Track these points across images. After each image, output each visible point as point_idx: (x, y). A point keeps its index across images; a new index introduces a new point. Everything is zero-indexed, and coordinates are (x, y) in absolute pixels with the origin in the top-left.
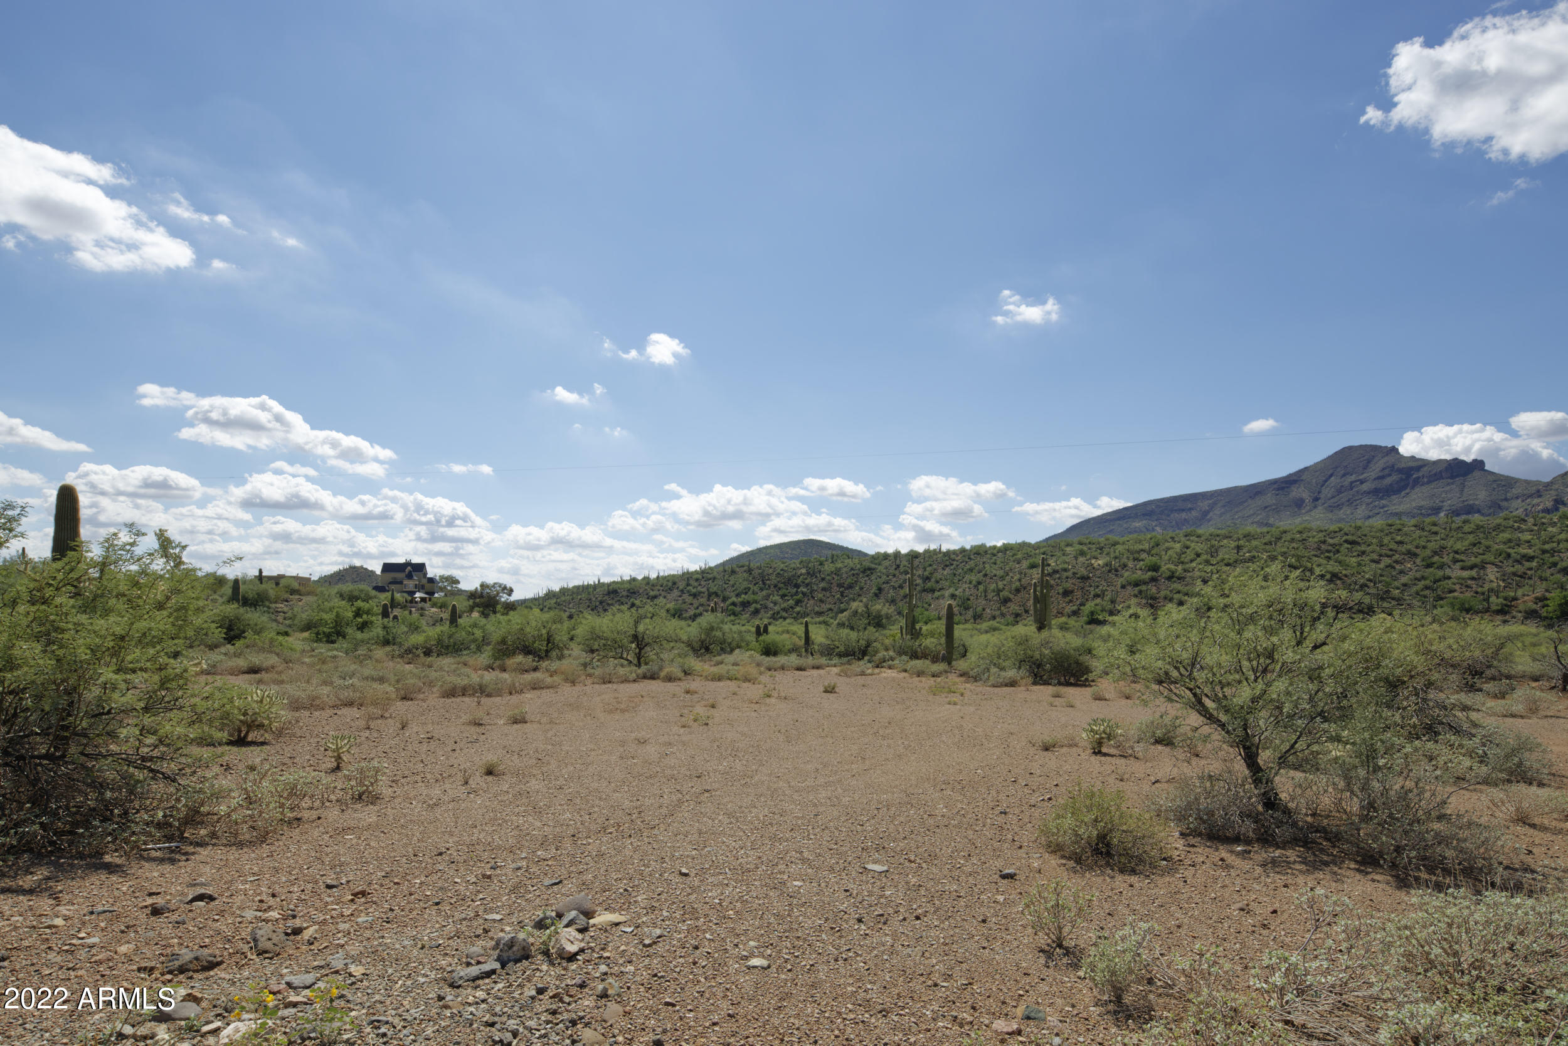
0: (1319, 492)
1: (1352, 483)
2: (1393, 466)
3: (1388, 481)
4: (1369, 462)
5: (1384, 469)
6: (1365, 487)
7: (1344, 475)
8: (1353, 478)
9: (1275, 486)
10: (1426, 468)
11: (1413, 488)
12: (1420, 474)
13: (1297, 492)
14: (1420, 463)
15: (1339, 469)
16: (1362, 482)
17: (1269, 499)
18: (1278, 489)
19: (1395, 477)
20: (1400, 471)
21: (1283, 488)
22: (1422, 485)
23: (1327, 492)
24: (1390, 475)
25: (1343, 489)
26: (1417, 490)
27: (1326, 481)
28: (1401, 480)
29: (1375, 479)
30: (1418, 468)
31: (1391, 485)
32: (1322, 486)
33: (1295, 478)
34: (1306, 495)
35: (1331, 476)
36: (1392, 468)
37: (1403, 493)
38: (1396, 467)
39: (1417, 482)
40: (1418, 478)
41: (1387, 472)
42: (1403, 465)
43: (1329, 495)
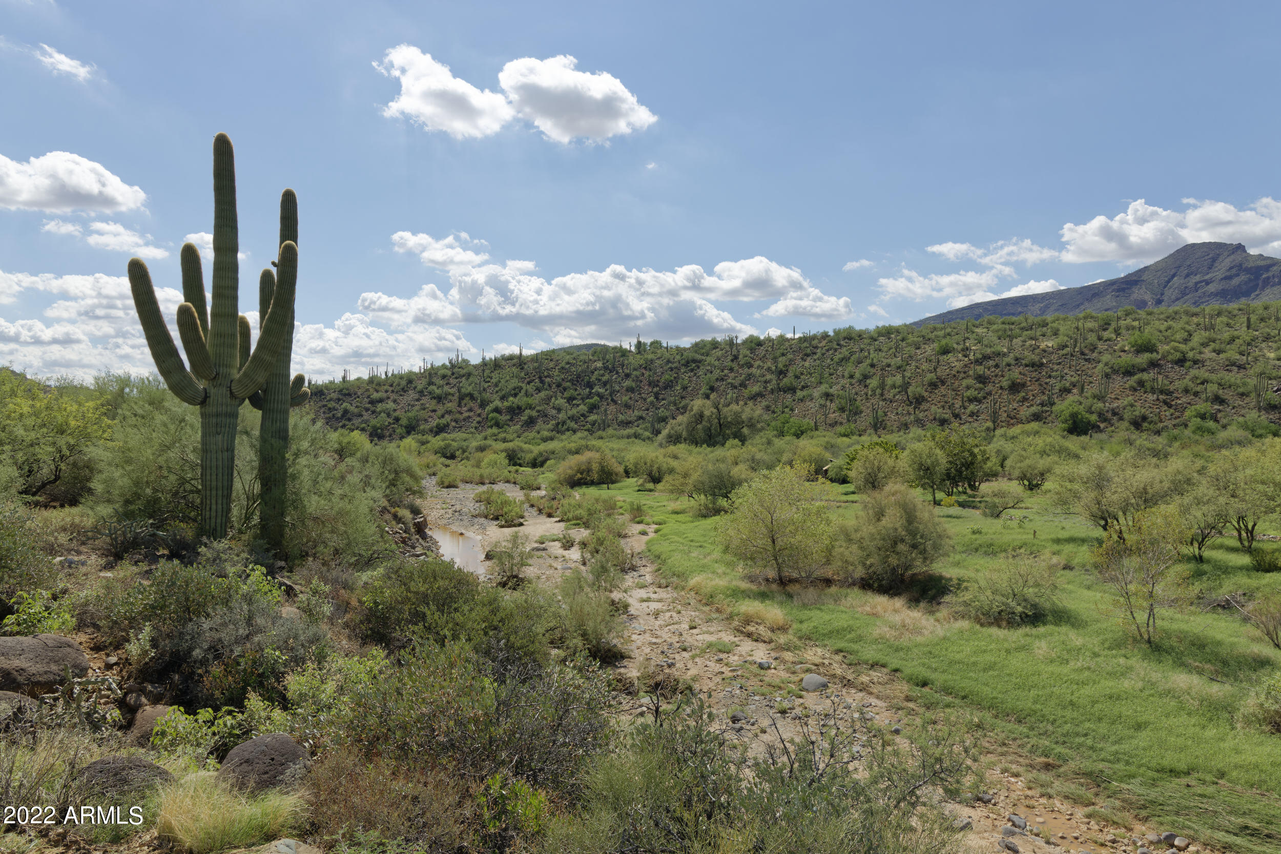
0: (1162, 294)
1: (1196, 283)
2: (1241, 265)
3: (1235, 281)
4: (1214, 260)
5: (1231, 268)
6: (1212, 288)
7: (1187, 276)
8: (1198, 278)
9: (1115, 287)
10: (1275, 268)
11: (1263, 289)
12: (1270, 274)
13: (1138, 293)
14: (1268, 262)
15: (1182, 268)
16: (1207, 283)
17: (1109, 300)
18: (1118, 290)
19: (1243, 277)
20: (1248, 270)
21: (1123, 290)
22: (1273, 286)
23: (1170, 293)
24: (1238, 275)
25: (1187, 291)
26: (1267, 291)
27: (1168, 282)
28: (1250, 280)
29: (1222, 279)
30: (1267, 268)
31: (1239, 286)
32: (1165, 287)
33: (1135, 278)
34: (1148, 297)
35: (1174, 276)
36: (1240, 268)
37: (1253, 296)
38: (1244, 266)
39: (1267, 282)
40: (1268, 278)
41: (1234, 271)
42: (1251, 264)
43: (1173, 297)
